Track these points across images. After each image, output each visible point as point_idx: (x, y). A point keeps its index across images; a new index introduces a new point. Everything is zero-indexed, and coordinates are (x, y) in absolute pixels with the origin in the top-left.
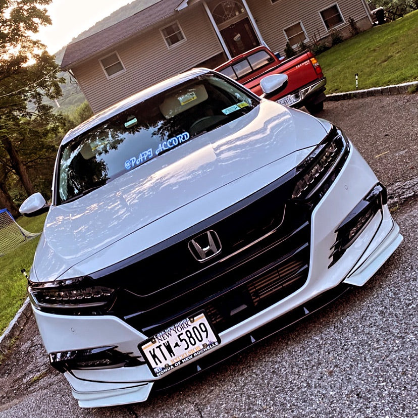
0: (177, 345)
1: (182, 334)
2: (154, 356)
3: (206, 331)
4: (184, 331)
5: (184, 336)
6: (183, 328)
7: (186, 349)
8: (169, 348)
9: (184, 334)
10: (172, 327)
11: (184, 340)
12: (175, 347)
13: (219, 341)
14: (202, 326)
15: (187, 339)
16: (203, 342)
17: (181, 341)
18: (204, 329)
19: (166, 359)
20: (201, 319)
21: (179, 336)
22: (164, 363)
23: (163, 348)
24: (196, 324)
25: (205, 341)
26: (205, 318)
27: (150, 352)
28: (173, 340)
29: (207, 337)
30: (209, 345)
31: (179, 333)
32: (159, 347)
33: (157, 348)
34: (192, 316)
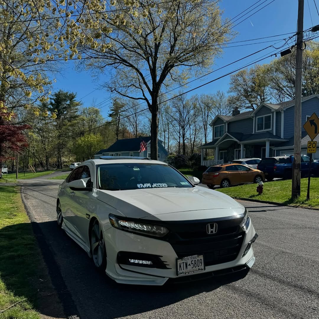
0: (190, 265)
1: (193, 261)
2: (180, 266)
3: (202, 263)
4: (194, 260)
5: (193, 262)
6: (194, 258)
7: (192, 268)
8: (186, 264)
9: (194, 261)
10: (191, 256)
11: (193, 263)
12: (189, 265)
13: (205, 269)
14: (201, 260)
15: (194, 264)
16: (199, 268)
17: (192, 264)
18: (201, 262)
19: (184, 270)
20: (201, 257)
21: (192, 261)
22: (183, 271)
23: (185, 264)
24: (199, 259)
25: (200, 267)
26: (203, 257)
27: (180, 264)
28: (189, 262)
29: (201, 266)
30: (201, 270)
31: (192, 260)
32: (183, 263)
33: (182, 263)
34: (199, 254)
